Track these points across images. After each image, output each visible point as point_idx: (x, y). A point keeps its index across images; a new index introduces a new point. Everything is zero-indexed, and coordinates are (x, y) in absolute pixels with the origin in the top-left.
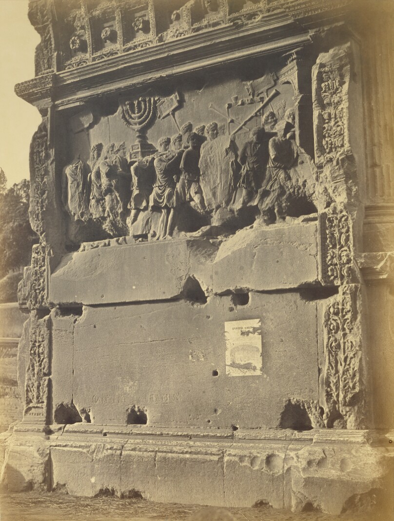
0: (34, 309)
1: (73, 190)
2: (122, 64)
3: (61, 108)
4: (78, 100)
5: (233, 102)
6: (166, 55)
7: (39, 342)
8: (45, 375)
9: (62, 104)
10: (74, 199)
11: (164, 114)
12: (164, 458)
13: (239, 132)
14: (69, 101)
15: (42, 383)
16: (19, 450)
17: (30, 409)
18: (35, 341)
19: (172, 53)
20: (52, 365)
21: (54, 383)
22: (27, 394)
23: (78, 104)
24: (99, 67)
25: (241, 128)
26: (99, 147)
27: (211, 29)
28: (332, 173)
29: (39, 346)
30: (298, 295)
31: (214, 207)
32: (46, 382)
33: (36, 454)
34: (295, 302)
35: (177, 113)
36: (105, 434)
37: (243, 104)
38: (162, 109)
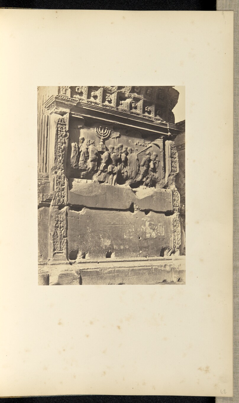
0: (57, 205)
1: (74, 154)
2: (109, 113)
3: (73, 116)
4: (83, 116)
5: (137, 143)
6: (127, 118)
7: (60, 221)
8: (64, 237)
9: (74, 114)
10: (73, 158)
11: (113, 137)
12: (133, 270)
13: (139, 154)
14: (78, 114)
15: (62, 241)
16: (65, 273)
17: (55, 253)
18: (58, 221)
19: (129, 118)
20: (68, 233)
21: (68, 241)
22: (54, 246)
23: (82, 117)
24: (93, 107)
25: (140, 153)
26: (83, 139)
27: (135, 115)
28: (173, 178)
29: (60, 224)
30: (164, 214)
31: (130, 178)
32: (65, 241)
33: (76, 274)
34: (163, 216)
35: (117, 139)
36: (98, 263)
37: (141, 145)
38: (113, 135)
